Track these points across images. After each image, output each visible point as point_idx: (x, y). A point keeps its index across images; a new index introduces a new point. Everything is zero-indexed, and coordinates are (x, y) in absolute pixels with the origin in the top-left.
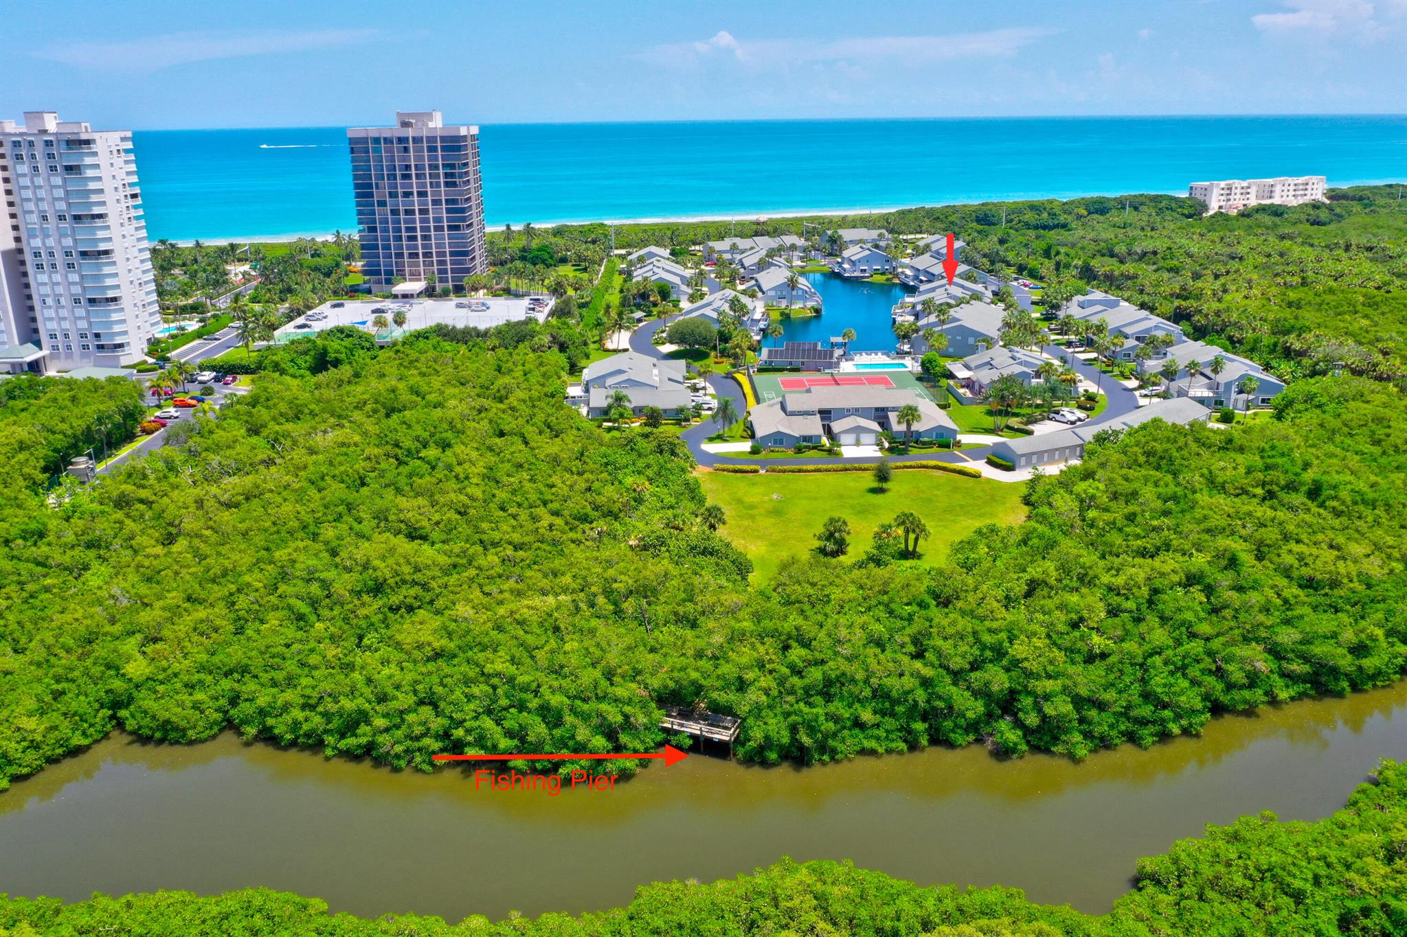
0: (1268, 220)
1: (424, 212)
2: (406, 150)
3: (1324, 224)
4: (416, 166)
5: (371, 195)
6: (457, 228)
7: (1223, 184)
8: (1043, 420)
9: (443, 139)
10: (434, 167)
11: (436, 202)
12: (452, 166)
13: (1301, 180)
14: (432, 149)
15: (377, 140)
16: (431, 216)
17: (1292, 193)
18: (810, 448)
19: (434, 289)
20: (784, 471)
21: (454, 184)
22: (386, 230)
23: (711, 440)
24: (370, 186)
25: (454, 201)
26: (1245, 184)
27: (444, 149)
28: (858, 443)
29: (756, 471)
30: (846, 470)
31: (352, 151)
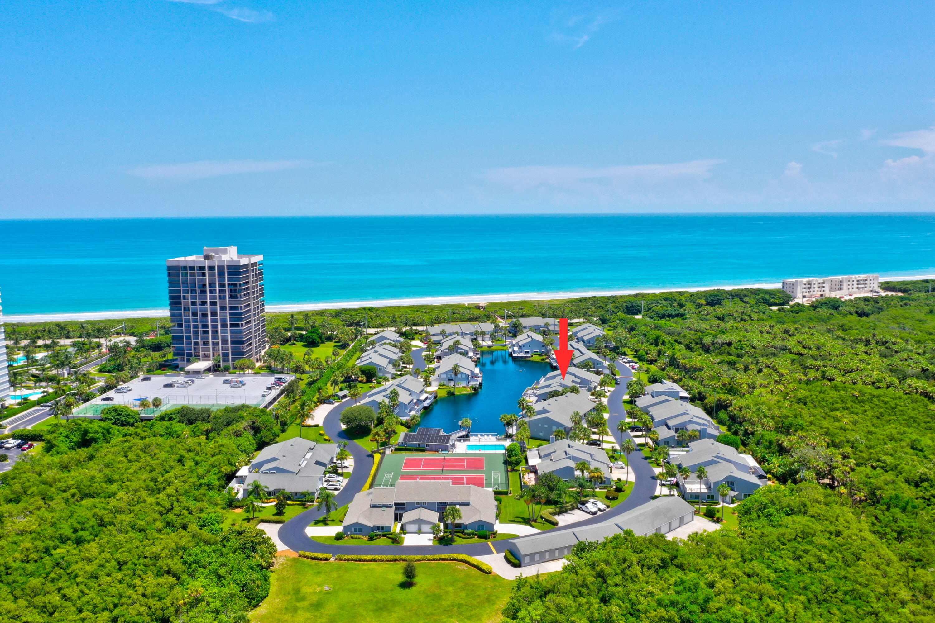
0: (825, 312)
1: (214, 315)
2: (204, 274)
3: (867, 315)
4: (210, 285)
5: (180, 303)
6: (237, 325)
7: (805, 280)
8: (573, 509)
9: (229, 267)
10: (222, 285)
11: (223, 309)
12: (235, 285)
13: (863, 276)
14: (221, 274)
15: (185, 268)
16: (219, 317)
17: (855, 286)
18: (380, 536)
19: (219, 366)
20: (349, 560)
21: (236, 297)
22: (189, 326)
23: (317, 523)
24: (179, 297)
25: (236, 308)
26: (821, 281)
27: (229, 274)
28: (419, 532)
29: (327, 559)
30: (395, 560)
31: (169, 274)
